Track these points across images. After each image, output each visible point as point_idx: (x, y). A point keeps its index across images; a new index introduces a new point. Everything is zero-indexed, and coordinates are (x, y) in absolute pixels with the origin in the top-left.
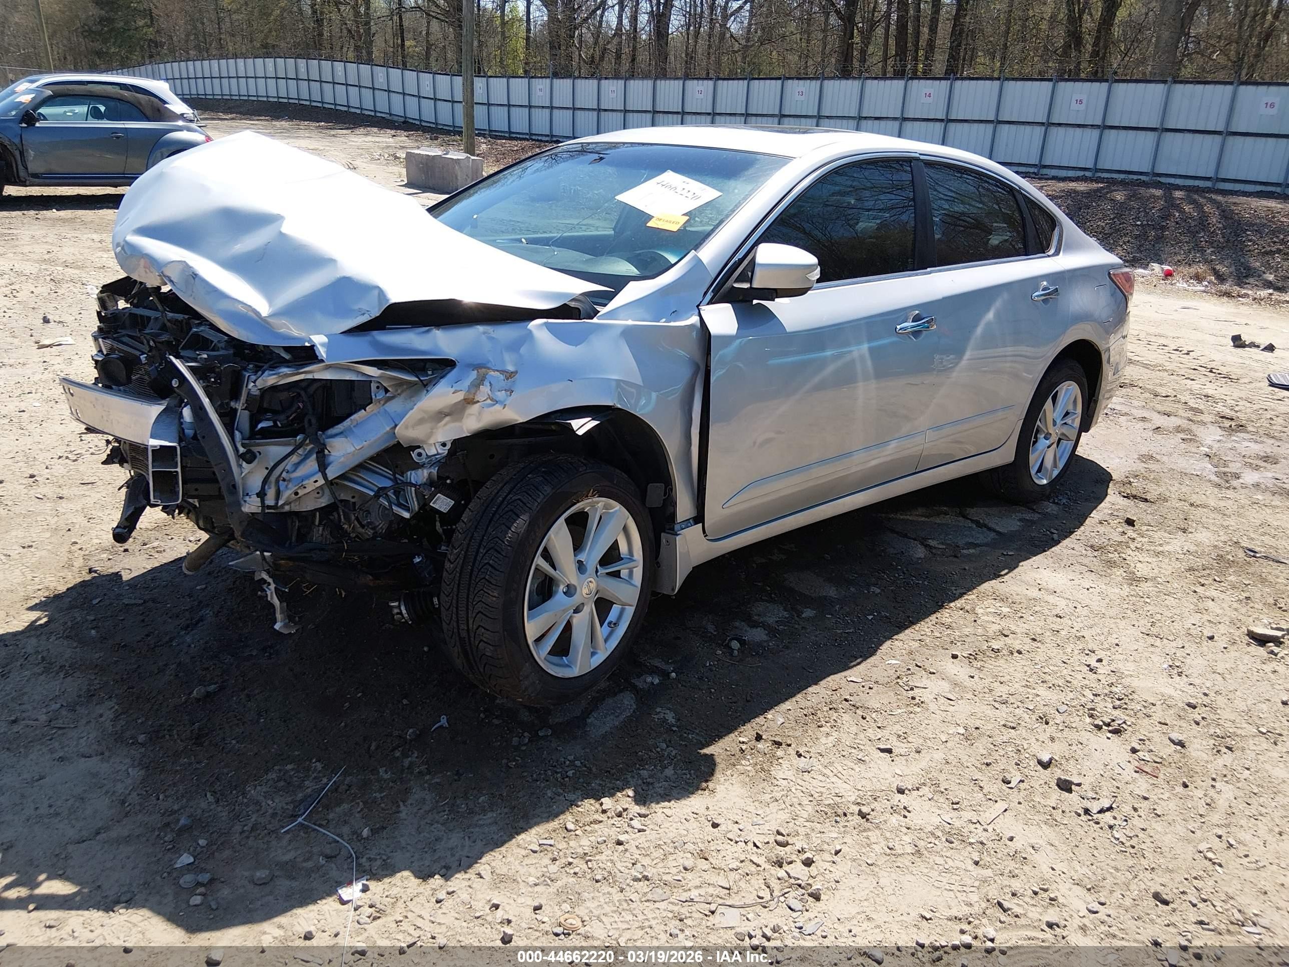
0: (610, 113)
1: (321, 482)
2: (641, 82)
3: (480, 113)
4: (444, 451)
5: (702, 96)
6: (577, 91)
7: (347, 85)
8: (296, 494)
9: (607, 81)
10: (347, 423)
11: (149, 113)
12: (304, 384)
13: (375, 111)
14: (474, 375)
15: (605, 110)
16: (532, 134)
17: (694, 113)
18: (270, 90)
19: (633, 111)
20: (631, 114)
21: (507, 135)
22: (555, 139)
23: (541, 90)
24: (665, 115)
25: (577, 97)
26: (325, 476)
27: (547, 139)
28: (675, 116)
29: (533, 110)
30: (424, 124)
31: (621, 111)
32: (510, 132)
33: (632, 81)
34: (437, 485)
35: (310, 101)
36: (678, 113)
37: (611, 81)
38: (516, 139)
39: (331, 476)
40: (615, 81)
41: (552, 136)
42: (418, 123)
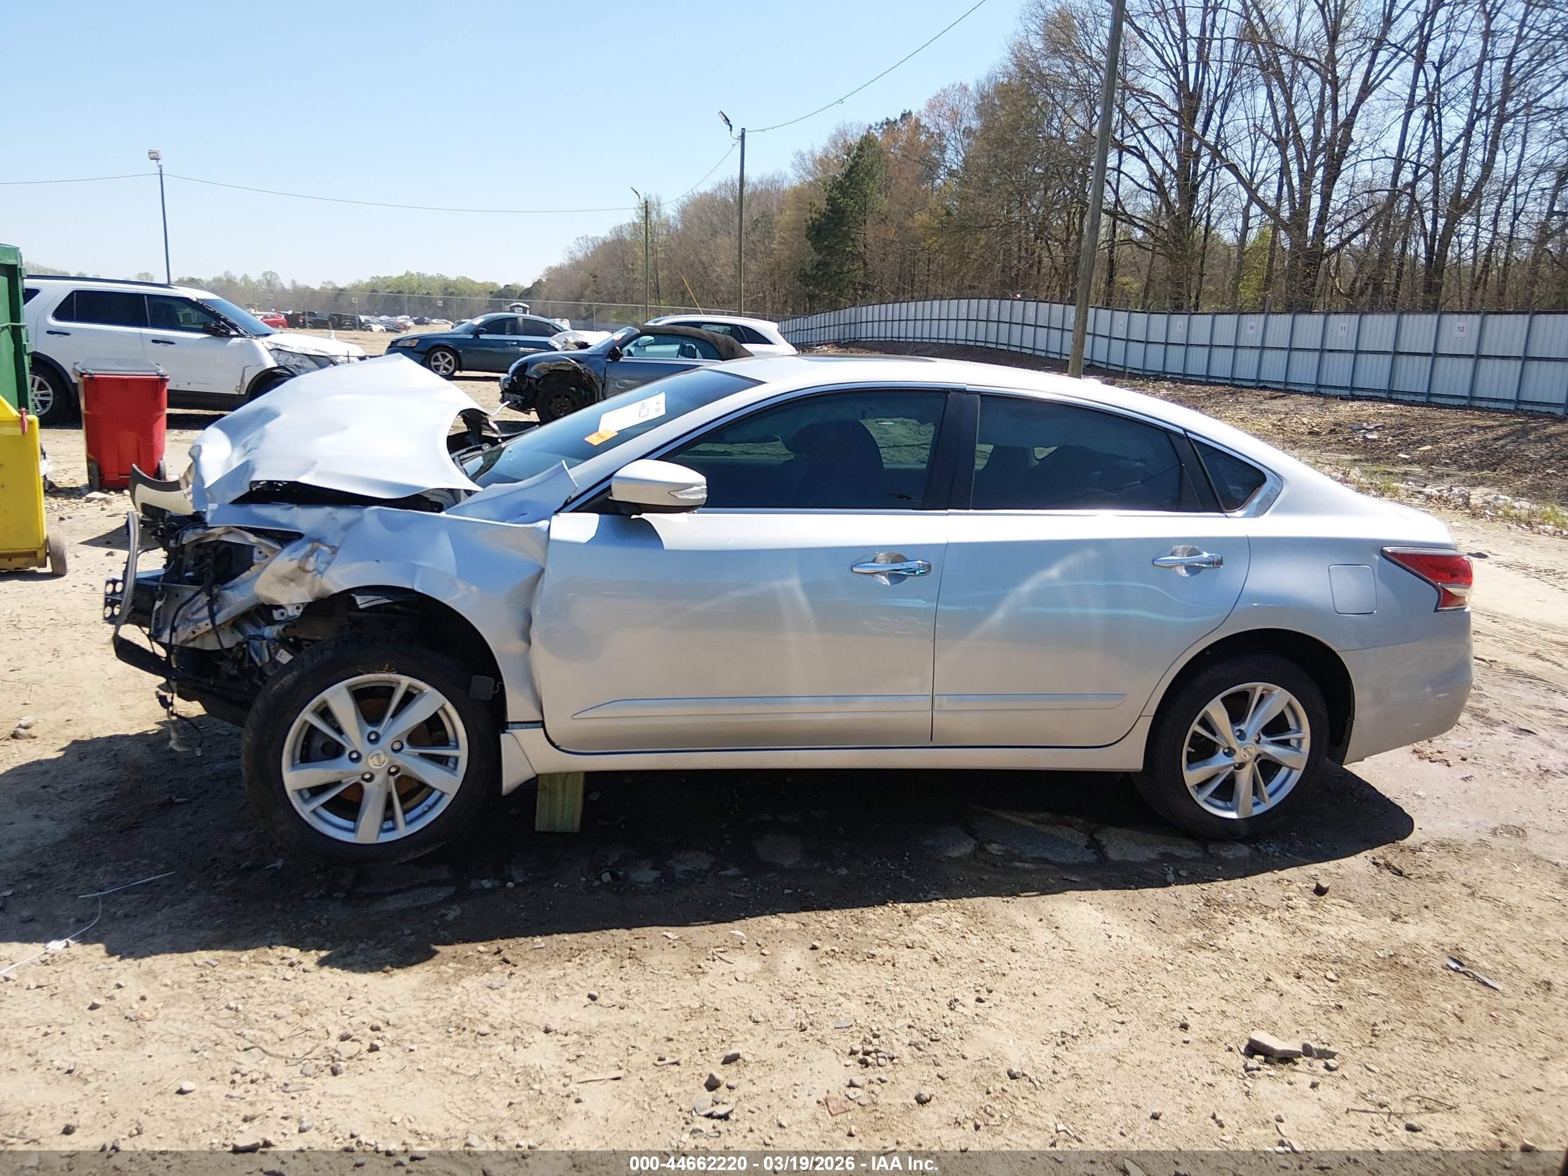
0: (1337, 355)
1: (210, 626)
2: (1381, 317)
3: (1176, 354)
4: (298, 613)
5: (1462, 334)
6: (1298, 329)
7: (1049, 328)
8: (194, 632)
9: (1337, 316)
10: (237, 580)
11: (723, 351)
12: (215, 545)
13: (1061, 354)
14: (308, 547)
15: (1331, 351)
16: (1234, 379)
17: (1450, 355)
18: (959, 332)
19: (1367, 352)
20: (1364, 356)
21: (1204, 380)
22: (1261, 385)
23: (1252, 328)
24: (1411, 358)
25: (1297, 335)
26: (213, 622)
27: (1253, 384)
28: (1424, 358)
29: (1239, 351)
30: (1111, 367)
31: (1351, 351)
32: (1209, 377)
33: (1370, 316)
34: (282, 642)
35: (997, 343)
36: (1428, 355)
37: (1342, 316)
38: (1215, 384)
39: (218, 623)
40: (1348, 316)
41: (1259, 381)
42: (1104, 366)
